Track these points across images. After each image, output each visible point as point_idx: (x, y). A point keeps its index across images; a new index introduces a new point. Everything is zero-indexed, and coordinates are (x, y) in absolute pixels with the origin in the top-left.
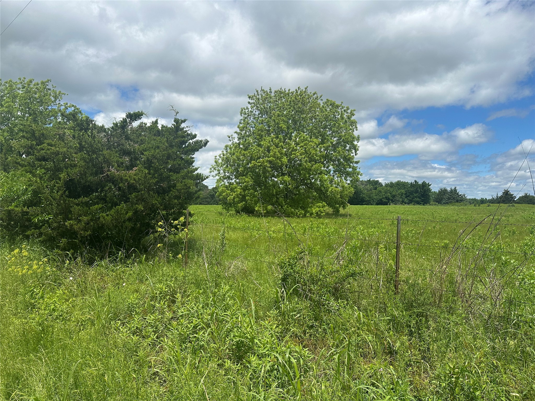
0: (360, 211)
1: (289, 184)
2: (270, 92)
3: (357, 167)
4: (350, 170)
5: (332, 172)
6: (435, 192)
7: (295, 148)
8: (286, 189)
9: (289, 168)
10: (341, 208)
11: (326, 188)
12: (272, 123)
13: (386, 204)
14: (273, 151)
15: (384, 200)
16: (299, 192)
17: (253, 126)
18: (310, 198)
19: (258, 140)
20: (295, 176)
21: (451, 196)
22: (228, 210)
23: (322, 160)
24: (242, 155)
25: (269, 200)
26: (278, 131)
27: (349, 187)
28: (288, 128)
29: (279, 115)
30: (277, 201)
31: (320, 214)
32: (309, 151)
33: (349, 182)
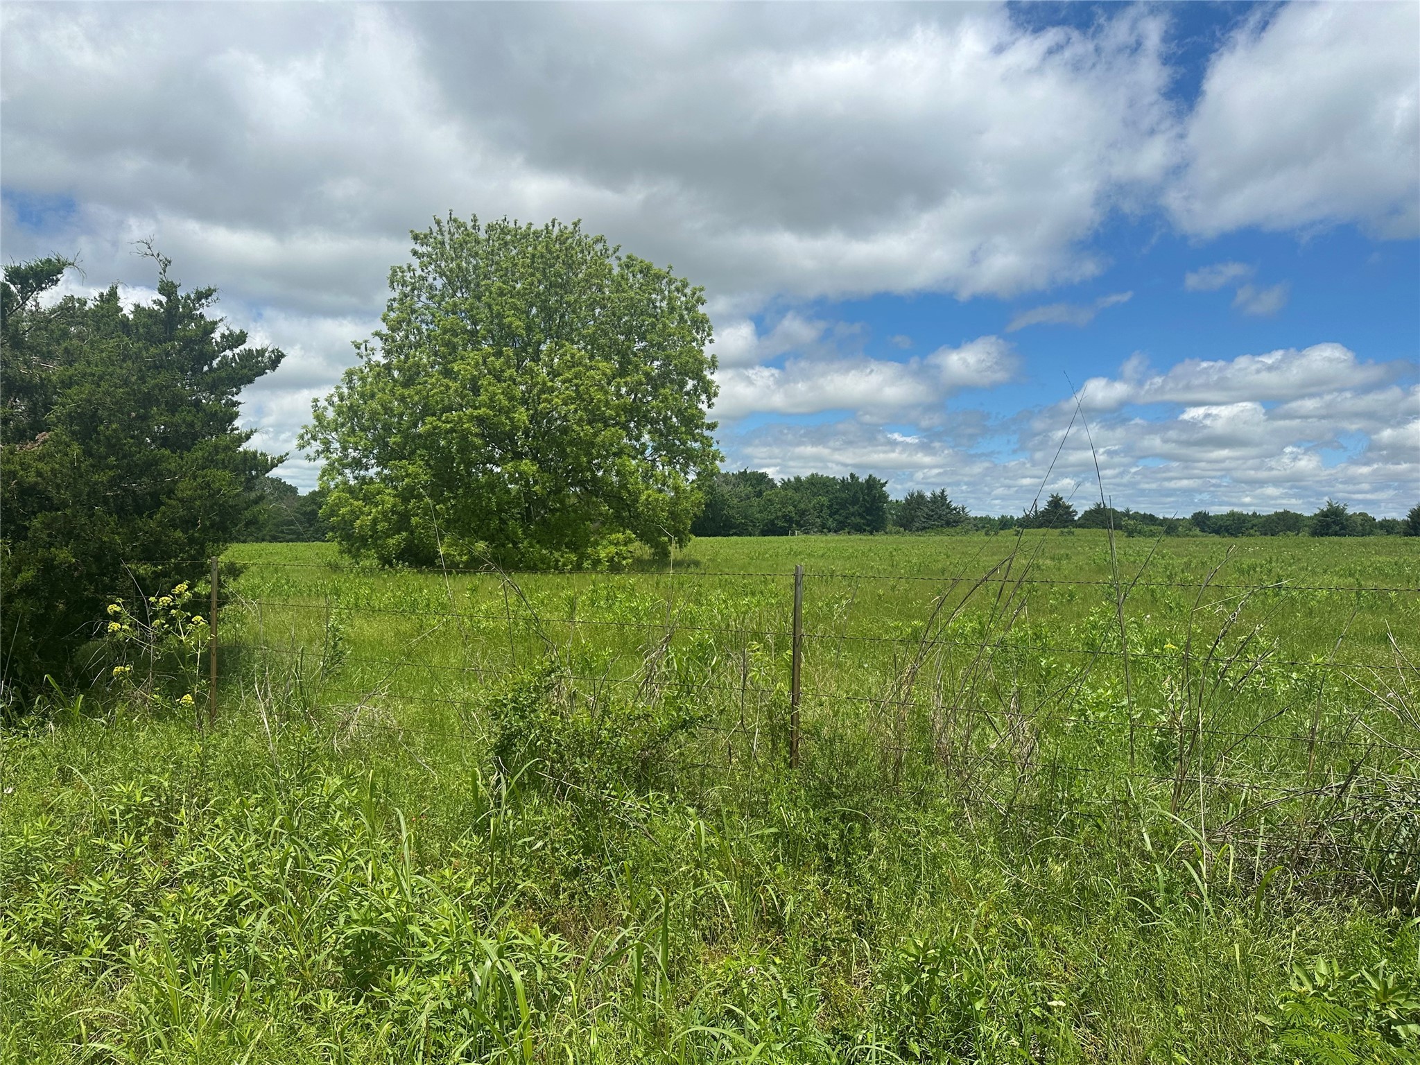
0: (722, 551)
1: (536, 482)
2: (474, 227)
3: (712, 438)
4: (697, 445)
5: (648, 452)
6: (896, 501)
7: (550, 384)
8: (528, 494)
9: (534, 437)
10: (674, 545)
11: (634, 492)
12: (484, 313)
13: (783, 532)
14: (487, 390)
15: (780, 523)
16: (562, 502)
17: (429, 318)
18: (591, 520)
19: (444, 357)
20: (552, 460)
21: (933, 511)
22: (356, 556)
23: (624, 419)
24: (396, 400)
25: (480, 527)
26: (502, 337)
27: (693, 490)
28: (529, 329)
29: (502, 292)
30: (501, 530)
31: (620, 562)
32: (586, 394)
33: (692, 476)
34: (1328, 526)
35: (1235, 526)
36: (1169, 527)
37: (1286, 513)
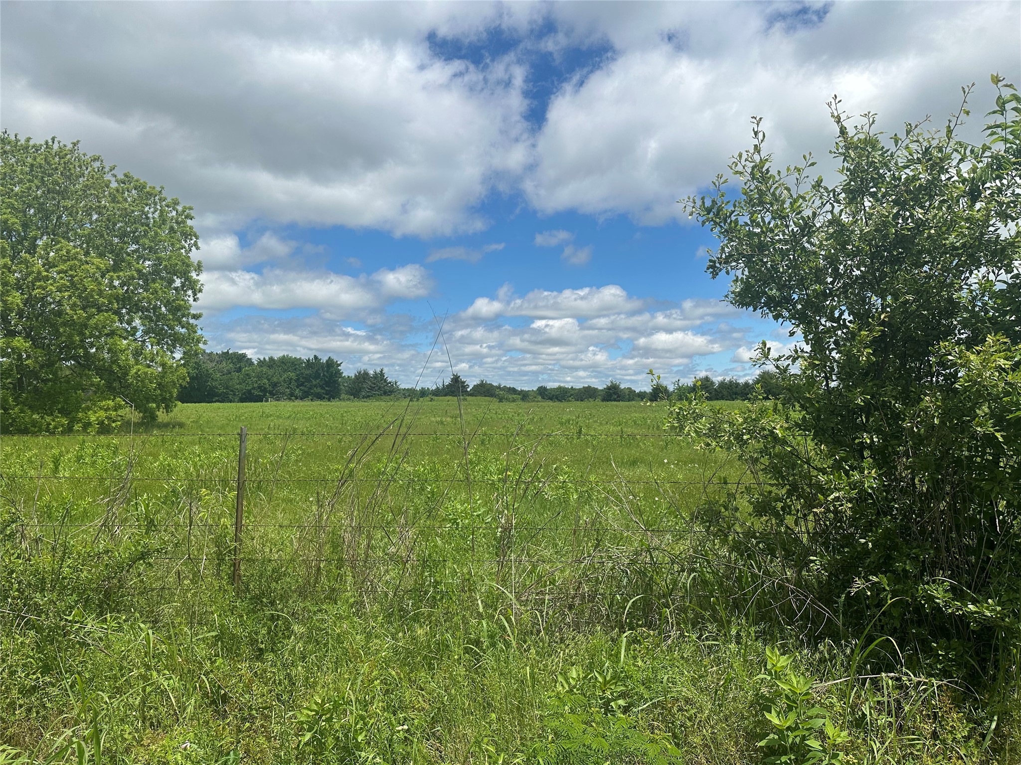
0: (204, 415)
3: (197, 326)
4: (183, 331)
5: (139, 334)
6: (348, 377)
7: (45, 274)
9: (28, 318)
10: (161, 410)
11: (125, 367)
13: (259, 399)
15: (256, 393)
18: (83, 390)
21: (374, 384)
23: (117, 306)
27: (179, 366)
31: (109, 424)
32: (80, 284)
33: (178, 355)
34: (611, 395)
35: (561, 395)
36: (524, 396)
37: (589, 387)
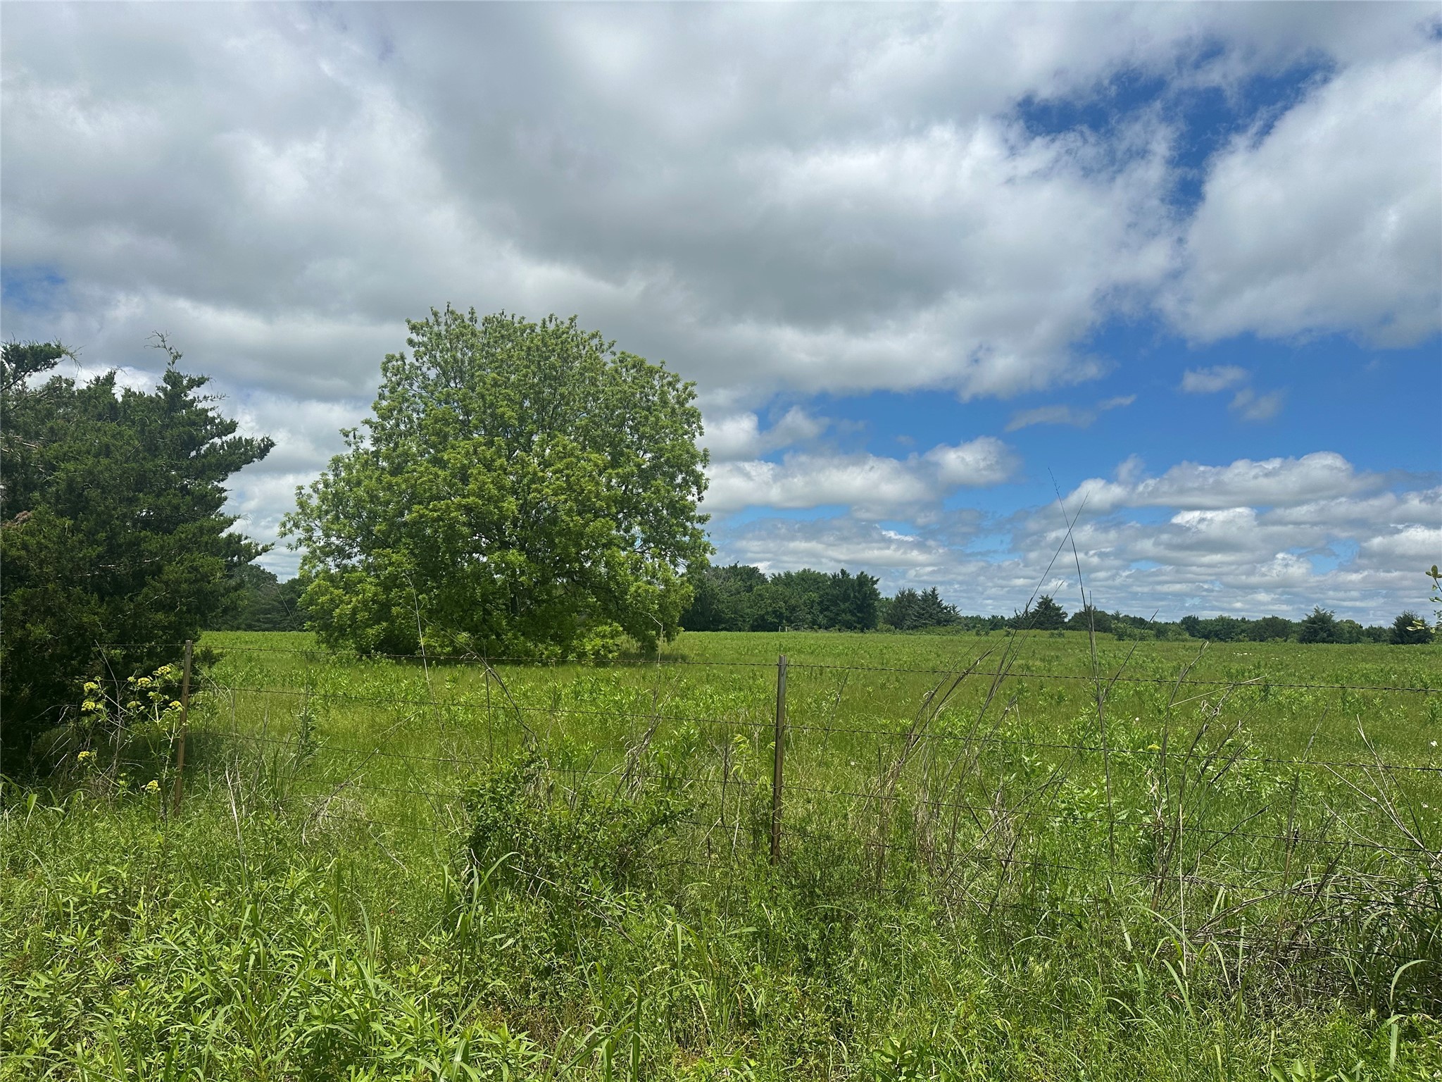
0: (711, 646)
1: (522, 573)
2: (471, 319)
3: (703, 531)
4: (687, 538)
5: (638, 543)
6: (887, 599)
7: (541, 474)
8: (514, 585)
9: (522, 527)
10: (661, 638)
11: (623, 583)
12: (476, 404)
13: (773, 628)
14: (476, 480)
15: (770, 619)
16: (549, 594)
17: (422, 407)
18: (578, 612)
19: (434, 446)
20: (540, 550)
21: (924, 609)
22: (333, 646)
23: (614, 510)
24: (384, 489)
25: (462, 618)
26: (494, 427)
27: (682, 584)
28: (522, 420)
29: (496, 383)
30: (485, 621)
31: (606, 655)
32: (577, 484)
33: (682, 570)
34: (1316, 632)
35: (1224, 631)
36: (1159, 631)
37: (1275, 619)
